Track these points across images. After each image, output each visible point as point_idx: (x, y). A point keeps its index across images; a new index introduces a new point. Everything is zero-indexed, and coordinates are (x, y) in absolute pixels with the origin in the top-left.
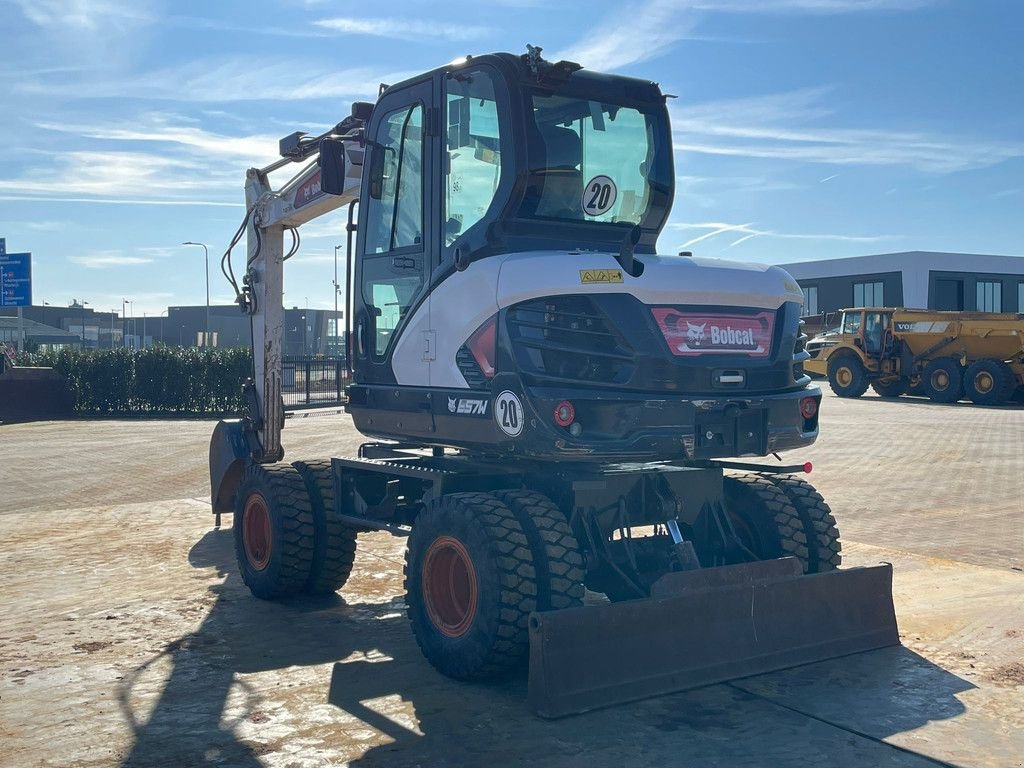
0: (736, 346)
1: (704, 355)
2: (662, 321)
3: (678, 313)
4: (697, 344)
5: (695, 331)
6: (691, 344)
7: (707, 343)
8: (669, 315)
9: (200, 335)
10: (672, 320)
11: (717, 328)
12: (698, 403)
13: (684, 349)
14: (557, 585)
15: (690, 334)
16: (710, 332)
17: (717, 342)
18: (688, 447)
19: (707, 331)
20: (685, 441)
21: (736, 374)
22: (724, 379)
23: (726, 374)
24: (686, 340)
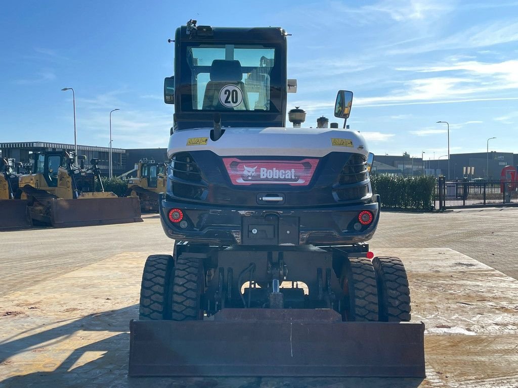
0: (279, 179)
1: (253, 185)
2: (229, 166)
3: (238, 161)
4: (250, 178)
5: (249, 171)
6: (245, 178)
7: (257, 178)
8: (233, 162)
9: (465, 168)
10: (235, 164)
11: (265, 169)
12: (242, 212)
13: (240, 181)
14: (176, 307)
15: (245, 173)
16: (260, 172)
17: (265, 177)
18: (236, 237)
19: (258, 170)
20: (234, 234)
21: (277, 196)
22: (265, 199)
23: (267, 196)
24: (242, 176)
